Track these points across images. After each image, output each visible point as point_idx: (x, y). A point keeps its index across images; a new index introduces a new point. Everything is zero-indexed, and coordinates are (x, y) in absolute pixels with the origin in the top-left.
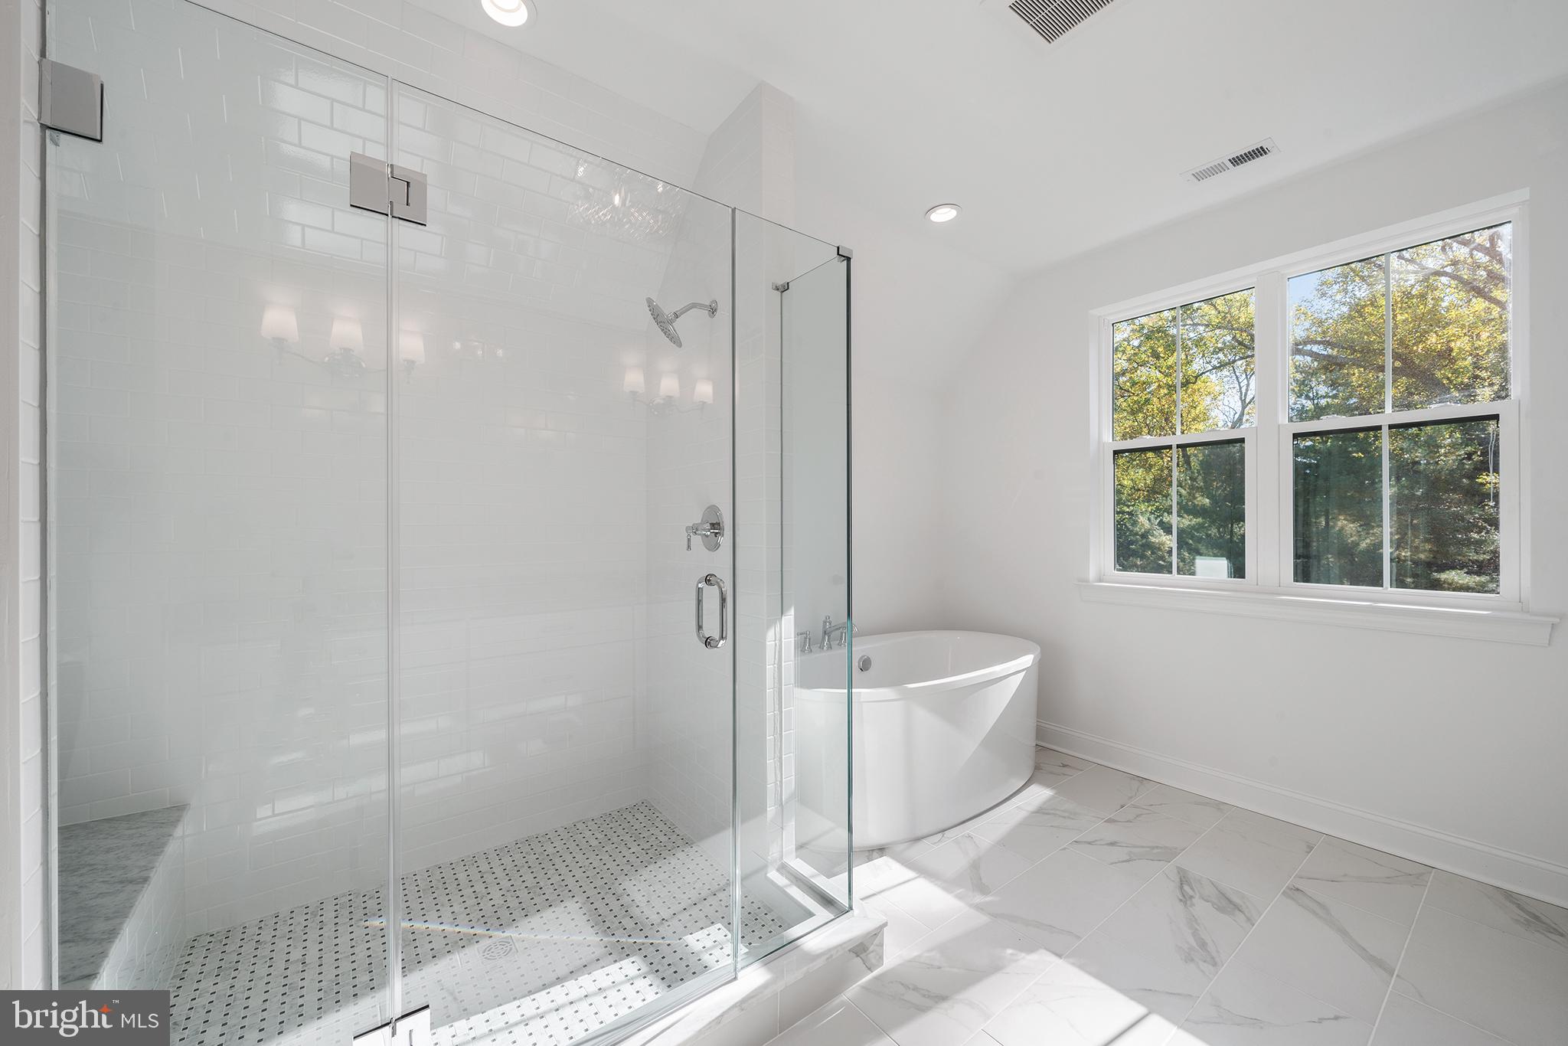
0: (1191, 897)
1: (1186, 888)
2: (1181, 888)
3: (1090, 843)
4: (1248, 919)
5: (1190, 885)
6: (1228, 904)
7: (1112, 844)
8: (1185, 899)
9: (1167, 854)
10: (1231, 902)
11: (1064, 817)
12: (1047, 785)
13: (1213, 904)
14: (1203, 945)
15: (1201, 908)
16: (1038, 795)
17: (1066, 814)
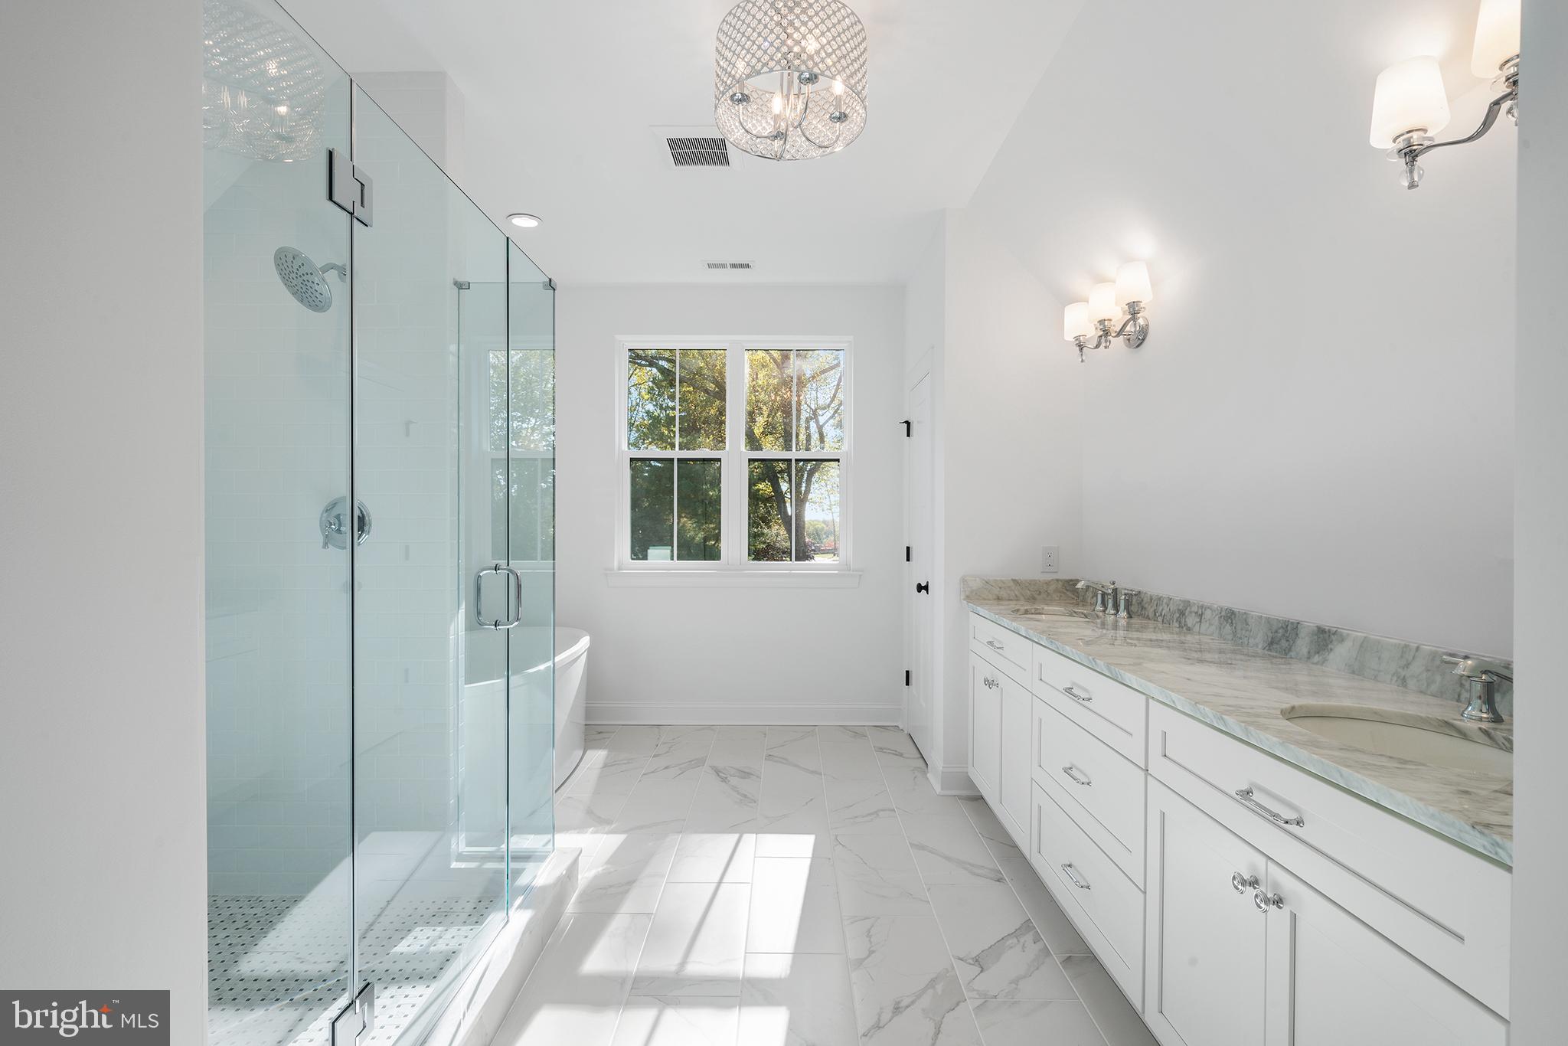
0: (726, 778)
1: (720, 774)
2: (719, 775)
3: (653, 772)
4: (758, 777)
5: (721, 772)
6: (745, 774)
7: (666, 768)
8: (724, 780)
9: (700, 762)
10: (745, 772)
11: (625, 764)
12: (600, 747)
13: (738, 777)
14: (745, 796)
15: (734, 781)
16: (597, 757)
17: (625, 762)
